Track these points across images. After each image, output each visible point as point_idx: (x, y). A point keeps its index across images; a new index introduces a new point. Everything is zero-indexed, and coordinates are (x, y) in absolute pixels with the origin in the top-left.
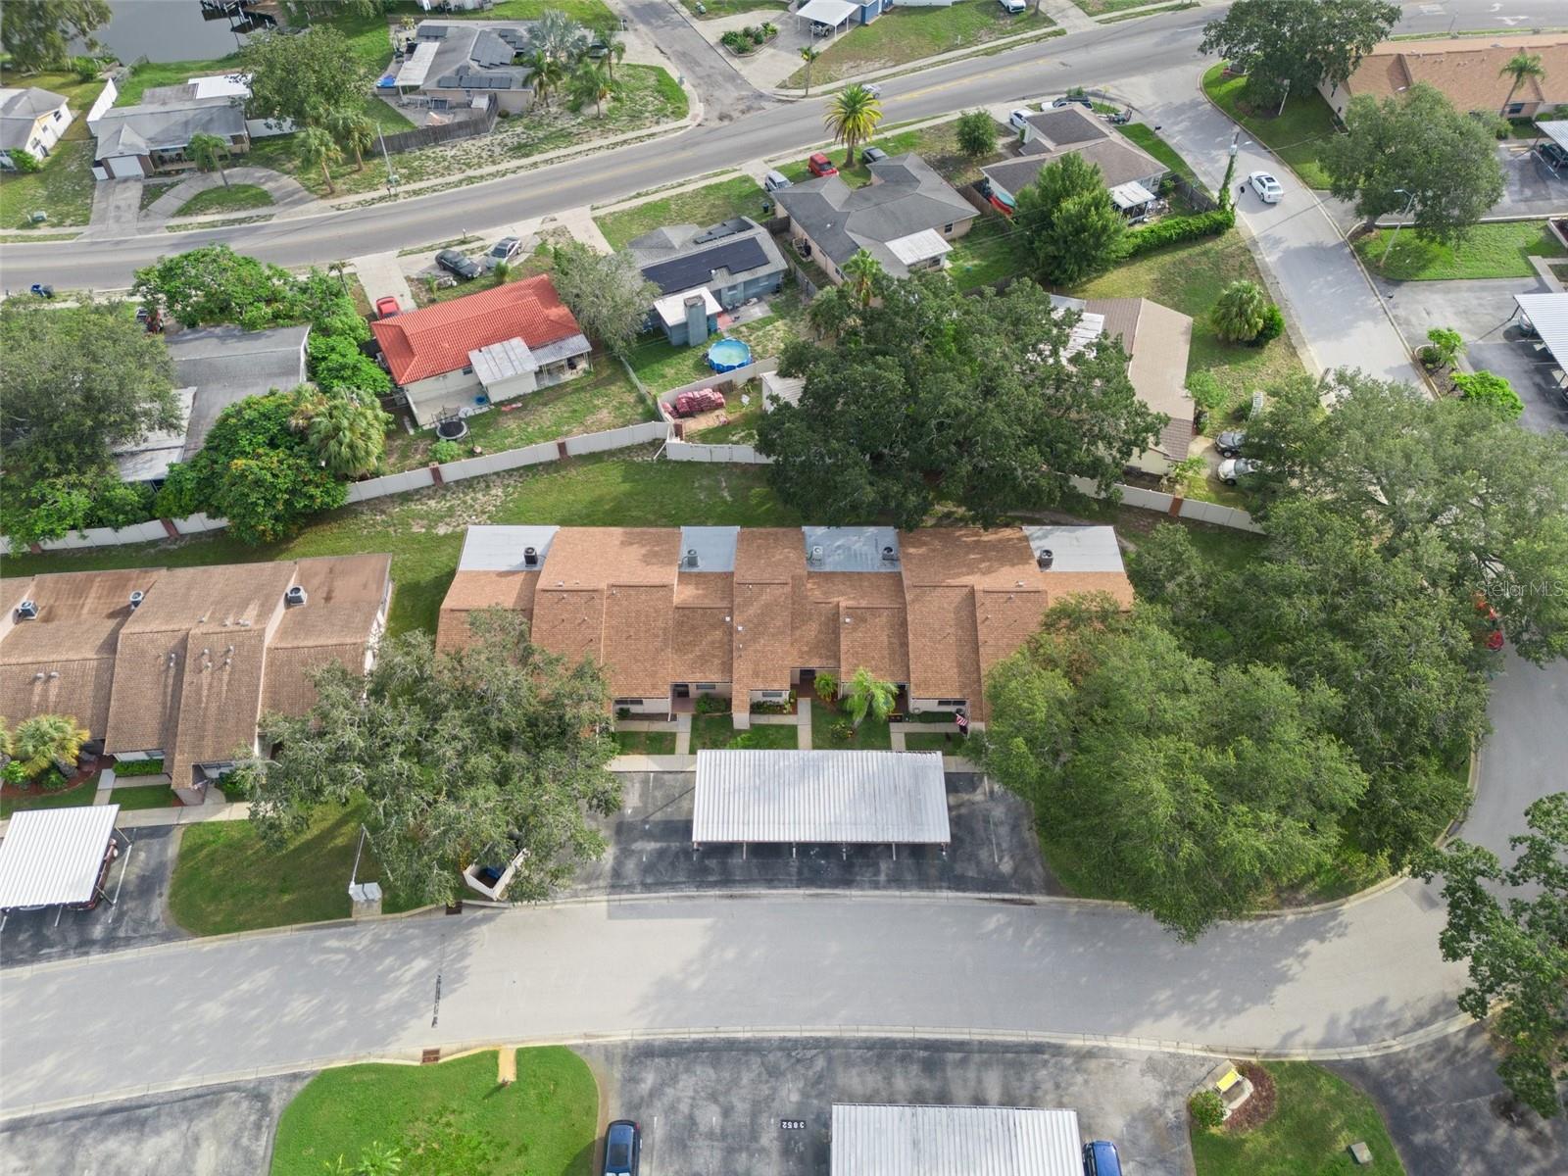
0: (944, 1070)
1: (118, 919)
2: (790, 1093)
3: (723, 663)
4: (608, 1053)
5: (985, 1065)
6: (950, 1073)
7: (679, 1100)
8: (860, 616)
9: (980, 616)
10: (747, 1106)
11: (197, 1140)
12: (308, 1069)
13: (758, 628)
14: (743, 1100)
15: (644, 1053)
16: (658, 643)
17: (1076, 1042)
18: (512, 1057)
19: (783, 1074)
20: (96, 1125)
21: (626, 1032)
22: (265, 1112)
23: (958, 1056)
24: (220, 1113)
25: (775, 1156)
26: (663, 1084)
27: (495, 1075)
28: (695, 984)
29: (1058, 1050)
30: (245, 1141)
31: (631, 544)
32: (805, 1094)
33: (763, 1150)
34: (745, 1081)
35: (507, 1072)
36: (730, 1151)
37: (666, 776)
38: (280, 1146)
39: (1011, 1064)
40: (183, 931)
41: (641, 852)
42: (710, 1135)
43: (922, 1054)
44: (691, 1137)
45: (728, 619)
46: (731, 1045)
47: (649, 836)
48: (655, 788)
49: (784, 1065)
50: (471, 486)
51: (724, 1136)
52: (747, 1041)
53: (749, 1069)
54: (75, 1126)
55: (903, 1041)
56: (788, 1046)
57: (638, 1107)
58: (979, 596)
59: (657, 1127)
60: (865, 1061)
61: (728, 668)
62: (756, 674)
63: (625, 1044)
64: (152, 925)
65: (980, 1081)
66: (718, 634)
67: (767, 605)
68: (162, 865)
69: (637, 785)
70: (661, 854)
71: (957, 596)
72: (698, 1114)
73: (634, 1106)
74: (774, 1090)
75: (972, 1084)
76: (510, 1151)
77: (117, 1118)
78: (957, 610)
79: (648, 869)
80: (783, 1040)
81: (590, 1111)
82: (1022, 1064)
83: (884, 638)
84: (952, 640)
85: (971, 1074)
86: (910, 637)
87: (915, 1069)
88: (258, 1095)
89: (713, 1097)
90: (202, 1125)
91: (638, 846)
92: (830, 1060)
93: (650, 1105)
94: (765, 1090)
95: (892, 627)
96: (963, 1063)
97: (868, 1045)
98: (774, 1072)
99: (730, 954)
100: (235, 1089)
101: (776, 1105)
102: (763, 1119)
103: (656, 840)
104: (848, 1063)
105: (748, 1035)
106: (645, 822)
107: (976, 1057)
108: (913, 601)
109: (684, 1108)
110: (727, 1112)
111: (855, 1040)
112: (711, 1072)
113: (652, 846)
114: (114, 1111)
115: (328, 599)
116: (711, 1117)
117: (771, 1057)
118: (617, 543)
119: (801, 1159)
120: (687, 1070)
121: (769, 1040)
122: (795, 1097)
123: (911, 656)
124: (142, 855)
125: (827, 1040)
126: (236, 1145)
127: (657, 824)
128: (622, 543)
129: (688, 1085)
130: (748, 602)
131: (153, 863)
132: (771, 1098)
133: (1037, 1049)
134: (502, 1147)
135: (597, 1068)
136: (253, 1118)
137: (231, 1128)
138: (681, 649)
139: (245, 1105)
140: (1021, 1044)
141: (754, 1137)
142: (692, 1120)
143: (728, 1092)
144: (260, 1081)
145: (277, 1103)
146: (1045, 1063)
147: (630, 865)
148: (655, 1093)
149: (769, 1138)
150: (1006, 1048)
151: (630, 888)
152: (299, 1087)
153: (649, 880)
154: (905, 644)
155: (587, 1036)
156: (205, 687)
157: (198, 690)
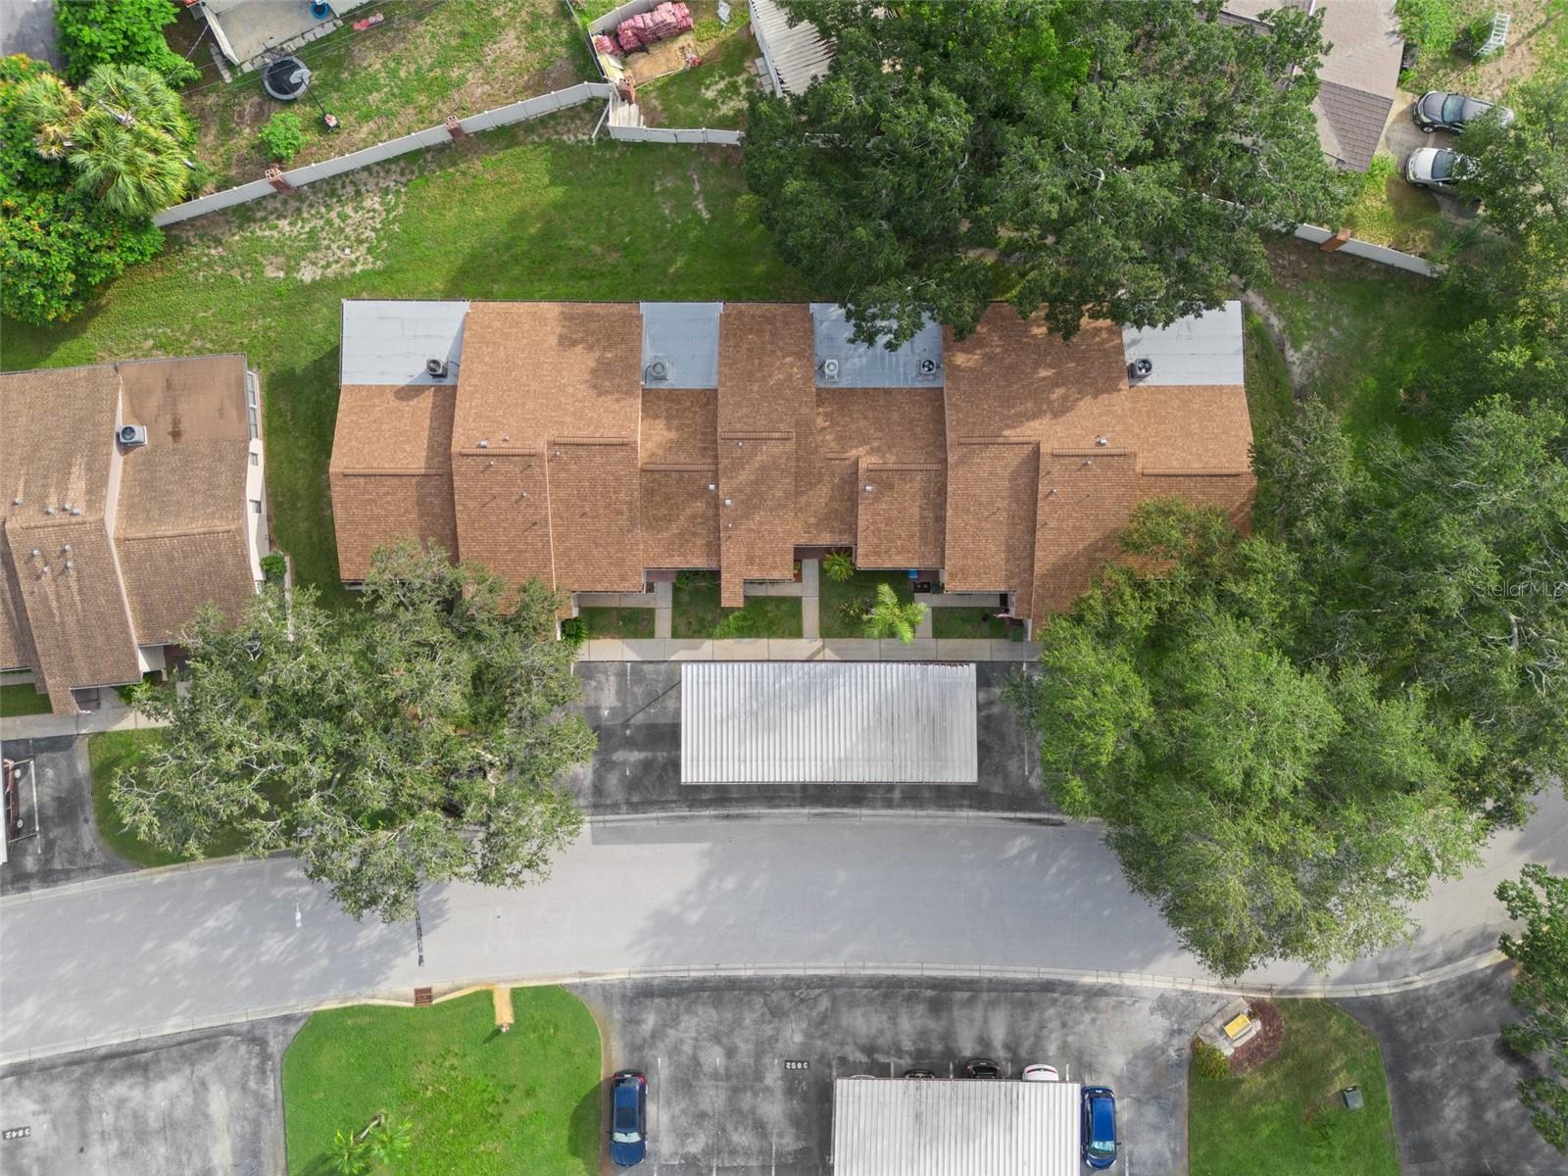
0: (950, 1010)
1: (49, 846)
2: (794, 1034)
3: (709, 544)
4: (606, 993)
5: (993, 1004)
6: (956, 1013)
7: (681, 1041)
8: (884, 480)
9: (1043, 489)
10: (751, 1047)
11: (204, 1084)
12: (297, 1011)
13: (753, 500)
14: (747, 1041)
15: (643, 993)
16: (623, 521)
17: (1089, 979)
18: (507, 997)
19: (786, 1014)
20: (99, 1070)
21: (622, 969)
22: (265, 1057)
23: (966, 995)
24: (221, 1057)
25: (779, 1094)
26: (665, 1025)
27: (493, 1018)
28: (693, 917)
29: (1070, 988)
30: (252, 1085)
31: (574, 343)
32: (809, 1036)
33: (767, 1089)
34: (747, 1022)
35: (504, 1016)
36: (736, 1091)
37: (646, 667)
38: (291, 1091)
39: (1020, 1003)
40: (125, 862)
41: (624, 763)
42: (715, 1076)
43: (929, 993)
44: (696, 1076)
45: (712, 487)
46: (732, 984)
47: (630, 743)
48: (634, 683)
49: (787, 1004)
50: (333, 193)
51: (728, 1077)
52: (749, 980)
53: (752, 1009)
54: (78, 1071)
55: (910, 979)
56: (792, 985)
57: (641, 1048)
58: (1045, 460)
59: (662, 1068)
60: (870, 1001)
61: (714, 549)
62: (750, 560)
63: (622, 982)
64: (88, 856)
65: (986, 1021)
66: (699, 506)
67: (763, 468)
68: (76, 785)
69: (612, 679)
70: (647, 765)
71: (1014, 458)
72: (701, 1055)
73: (635, 1048)
74: (778, 1030)
75: (978, 1023)
76: (517, 1094)
77: (117, 1062)
78: (1014, 477)
79: (632, 785)
80: (786, 978)
81: (593, 1054)
82: (1031, 1003)
83: (916, 511)
84: (1002, 516)
85: (978, 1014)
86: (950, 512)
87: (921, 1009)
88: (253, 1037)
89: (716, 1038)
90: (205, 1069)
91: (619, 756)
92: (834, 999)
93: (653, 1045)
94: (769, 1030)
95: (926, 495)
96: (970, 1002)
97: (874, 983)
98: (776, 1013)
99: (729, 884)
100: (228, 1032)
101: (780, 1045)
102: (767, 1060)
103: (640, 749)
104: (853, 1003)
105: (750, 973)
106: (626, 725)
107: (985, 996)
108: (957, 464)
109: (687, 1048)
110: (730, 1053)
111: (860, 978)
112: (713, 1013)
113: (636, 756)
114: (112, 1056)
115: (176, 434)
116: (714, 1058)
117: (774, 997)
118: (553, 341)
119: (804, 1099)
120: (689, 1010)
121: (772, 979)
122: (798, 1038)
123: (948, 537)
124: (50, 773)
125: (832, 978)
126: (244, 1088)
127: (639, 728)
128: (562, 339)
129: (691, 1025)
130: (738, 465)
131: (66, 783)
132: (774, 1039)
133: (1048, 987)
134: (510, 1088)
135: (596, 1008)
136: (254, 1062)
137: (236, 1073)
138: (653, 523)
139: (243, 1048)
140: (1031, 983)
141: (759, 1076)
142: (696, 1062)
143: (731, 1032)
144: (253, 1024)
145: (275, 1046)
146: (1054, 1001)
147: (613, 780)
148: (657, 1035)
149: (773, 1077)
150: (1016, 986)
151: (614, 808)
152: (293, 1030)
153: (635, 799)
154: (941, 519)
155: (582, 974)
156: (52, 597)
157: (45, 600)
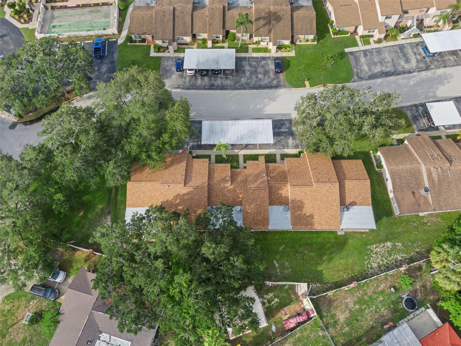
0: (210, 85)
1: (417, 111)
2: (243, 80)
3: (269, 168)
4: (285, 87)
5: (200, 86)
6: (208, 84)
7: (268, 79)
8: (224, 180)
11: (370, 71)
12: (352, 83)
13: (257, 176)
14: (254, 79)
15: (277, 87)
16: (291, 171)
17: (179, 90)
18: (307, 86)
20: (393, 73)
21: (282, 91)
22: (358, 75)
23: (206, 87)
24: (367, 75)
25: (246, 70)
26: (272, 81)
27: (309, 82)
28: (266, 100)
29: (183, 89)
30: (359, 71)
32: (240, 80)
33: (249, 71)
34: (254, 82)
35: (307, 83)
36: (256, 71)
37: (282, 148)
38: (351, 70)
39: (194, 86)
40: (399, 109)
41: (285, 129)
42: (260, 73)
43: (214, 87)
44: (264, 73)
45: (269, 178)
46: (257, 88)
47: (284, 132)
48: (284, 145)
49: (245, 85)
51: (257, 73)
52: (253, 89)
53: (253, 84)
54: (397, 72)
55: (218, 90)
56: (244, 88)
57: (276, 78)
59: (272, 75)
60: (227, 86)
61: (267, 167)
62: (258, 164)
63: (281, 88)
64: (408, 110)
66: (272, 175)
67: (256, 182)
68: (415, 123)
69: (290, 145)
70: (280, 128)
72: (263, 76)
73: (278, 78)
74: (247, 81)
75: (204, 82)
76: (303, 69)
77: (390, 74)
79: (283, 124)
80: (245, 90)
81: (286, 76)
82: (192, 86)
85: (203, 84)
86: (207, 173)
87: (216, 85)
88: (361, 79)
89: (260, 79)
90: (370, 73)
91: (287, 130)
92: (235, 86)
93: (274, 78)
94: (249, 81)
96: (205, 86)
97: (226, 89)
98: (247, 84)
99: (258, 106)
100: (367, 80)
101: (246, 78)
102: (249, 76)
103: (282, 132)
104: (231, 86)
105: (253, 91)
106: (286, 136)
107: (202, 87)
109: (266, 78)
110: (257, 77)
111: (229, 90)
112: (261, 83)
113: (283, 130)
114: (391, 75)
116: (260, 76)
117: (248, 87)
119: (241, 70)
120: (266, 84)
121: (248, 90)
124: (422, 125)
125: (235, 90)
126: (361, 70)
127: (282, 136)
129: (266, 81)
130: (262, 183)
131: (417, 123)
132: (248, 79)
134: (304, 71)
135: (287, 84)
136: (360, 74)
137: (363, 72)
138: (284, 172)
139: (363, 77)
140: (191, 90)
141: (251, 73)
143: (257, 81)
144: (361, 81)
145: (356, 77)
146: (187, 86)
147: (288, 125)
149: (248, 74)
150: (195, 89)
151: (286, 120)
152: (353, 80)
153: (282, 122)
154: (209, 173)
155: (291, 90)
156: (433, 152)
157: (434, 151)
